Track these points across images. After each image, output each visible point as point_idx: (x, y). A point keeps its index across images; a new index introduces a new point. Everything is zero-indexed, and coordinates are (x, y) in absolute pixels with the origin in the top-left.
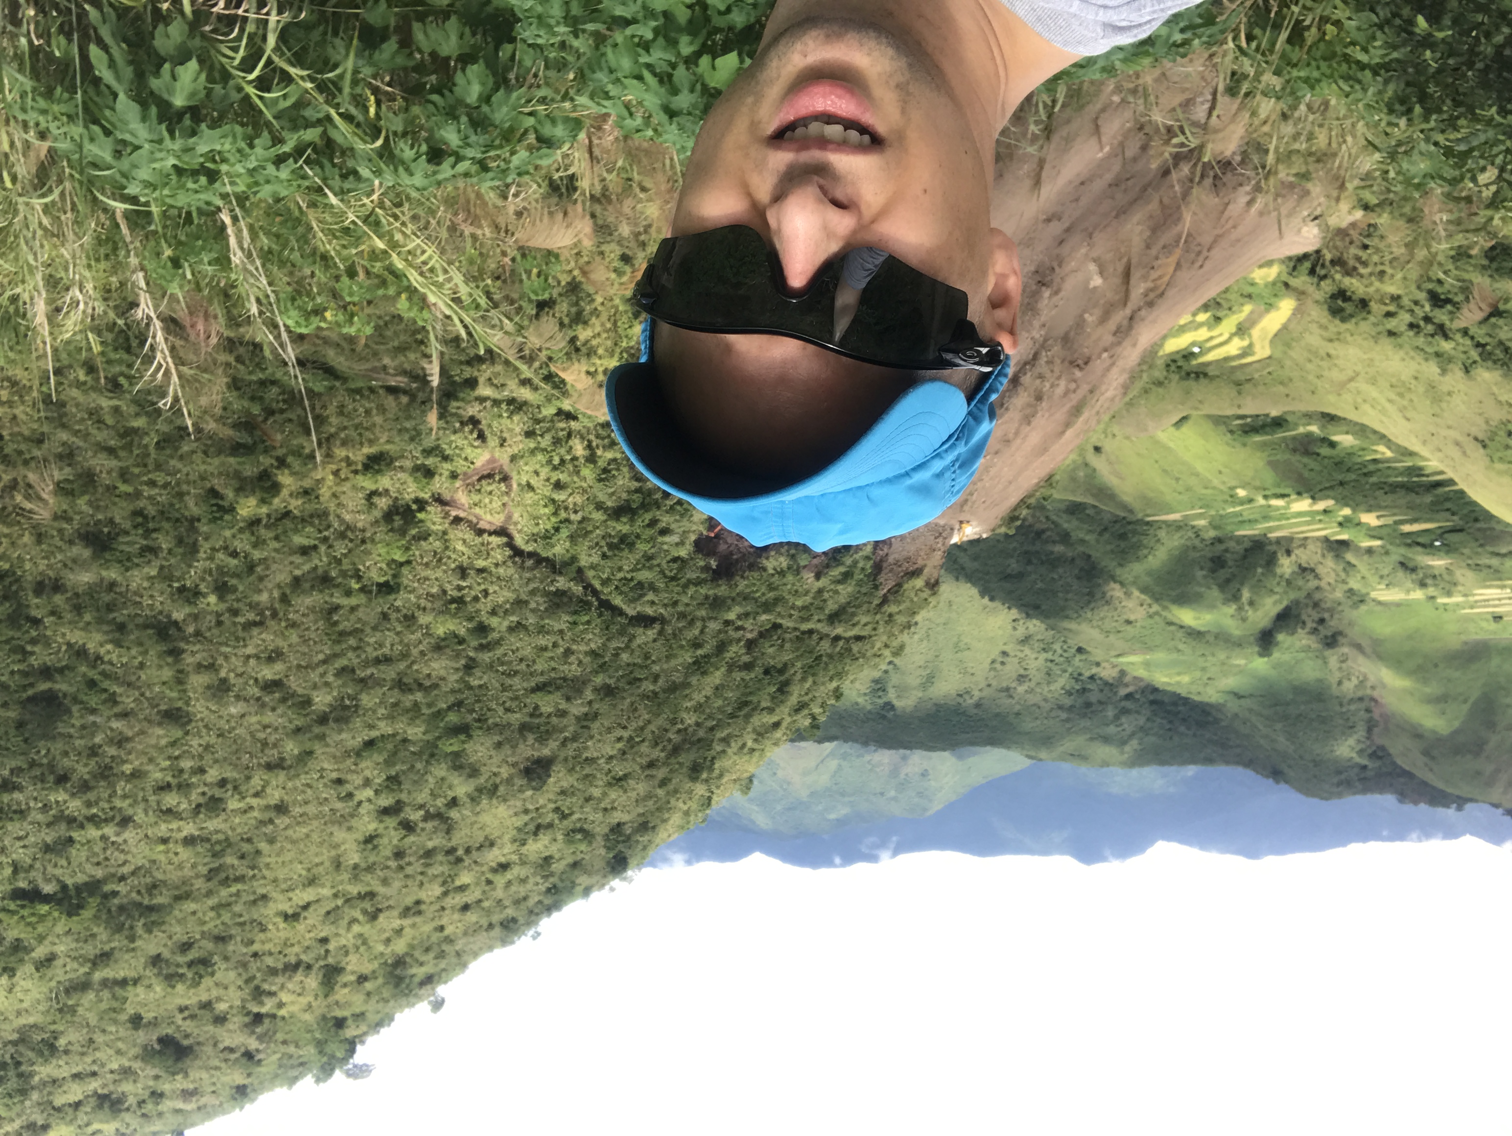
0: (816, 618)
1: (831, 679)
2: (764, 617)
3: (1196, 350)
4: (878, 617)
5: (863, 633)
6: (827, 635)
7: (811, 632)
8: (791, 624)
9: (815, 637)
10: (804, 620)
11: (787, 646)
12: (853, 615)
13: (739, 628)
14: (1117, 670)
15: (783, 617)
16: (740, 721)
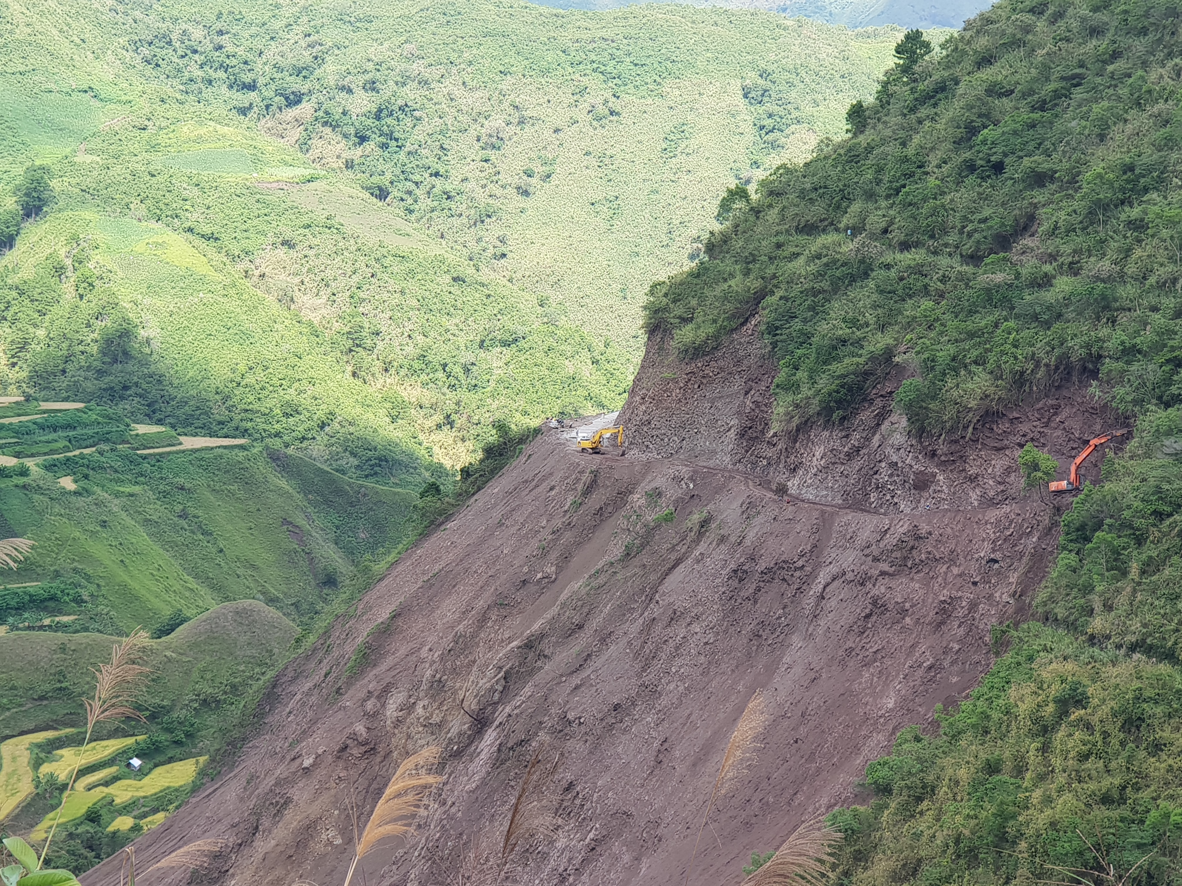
0: (893, 273)
1: (869, 149)
2: (999, 277)
3: (136, 762)
4: (770, 271)
5: (802, 239)
6: (872, 236)
7: (905, 246)
8: (944, 261)
9: (897, 236)
10: (919, 270)
11: (954, 220)
12: (820, 275)
13: (1052, 257)
14: (314, 153)
15: (961, 277)
16: (1058, 71)
